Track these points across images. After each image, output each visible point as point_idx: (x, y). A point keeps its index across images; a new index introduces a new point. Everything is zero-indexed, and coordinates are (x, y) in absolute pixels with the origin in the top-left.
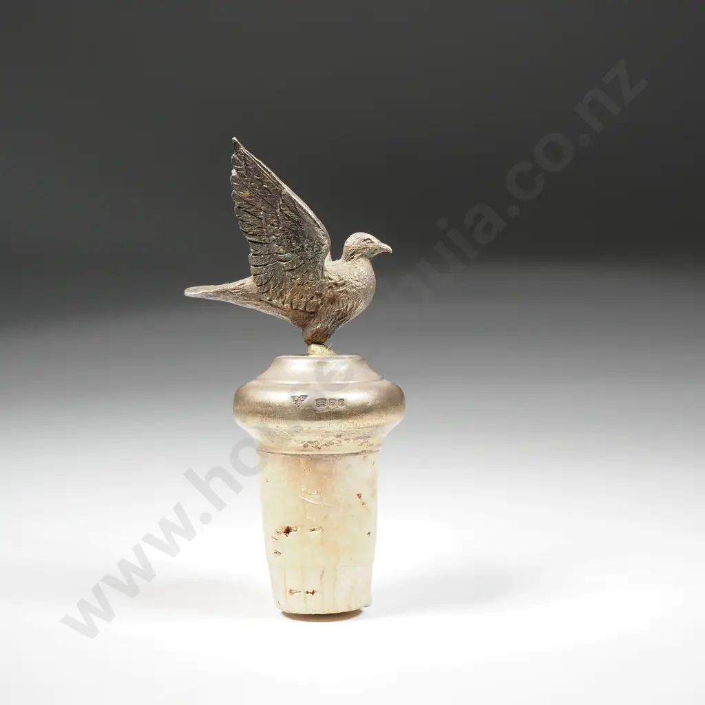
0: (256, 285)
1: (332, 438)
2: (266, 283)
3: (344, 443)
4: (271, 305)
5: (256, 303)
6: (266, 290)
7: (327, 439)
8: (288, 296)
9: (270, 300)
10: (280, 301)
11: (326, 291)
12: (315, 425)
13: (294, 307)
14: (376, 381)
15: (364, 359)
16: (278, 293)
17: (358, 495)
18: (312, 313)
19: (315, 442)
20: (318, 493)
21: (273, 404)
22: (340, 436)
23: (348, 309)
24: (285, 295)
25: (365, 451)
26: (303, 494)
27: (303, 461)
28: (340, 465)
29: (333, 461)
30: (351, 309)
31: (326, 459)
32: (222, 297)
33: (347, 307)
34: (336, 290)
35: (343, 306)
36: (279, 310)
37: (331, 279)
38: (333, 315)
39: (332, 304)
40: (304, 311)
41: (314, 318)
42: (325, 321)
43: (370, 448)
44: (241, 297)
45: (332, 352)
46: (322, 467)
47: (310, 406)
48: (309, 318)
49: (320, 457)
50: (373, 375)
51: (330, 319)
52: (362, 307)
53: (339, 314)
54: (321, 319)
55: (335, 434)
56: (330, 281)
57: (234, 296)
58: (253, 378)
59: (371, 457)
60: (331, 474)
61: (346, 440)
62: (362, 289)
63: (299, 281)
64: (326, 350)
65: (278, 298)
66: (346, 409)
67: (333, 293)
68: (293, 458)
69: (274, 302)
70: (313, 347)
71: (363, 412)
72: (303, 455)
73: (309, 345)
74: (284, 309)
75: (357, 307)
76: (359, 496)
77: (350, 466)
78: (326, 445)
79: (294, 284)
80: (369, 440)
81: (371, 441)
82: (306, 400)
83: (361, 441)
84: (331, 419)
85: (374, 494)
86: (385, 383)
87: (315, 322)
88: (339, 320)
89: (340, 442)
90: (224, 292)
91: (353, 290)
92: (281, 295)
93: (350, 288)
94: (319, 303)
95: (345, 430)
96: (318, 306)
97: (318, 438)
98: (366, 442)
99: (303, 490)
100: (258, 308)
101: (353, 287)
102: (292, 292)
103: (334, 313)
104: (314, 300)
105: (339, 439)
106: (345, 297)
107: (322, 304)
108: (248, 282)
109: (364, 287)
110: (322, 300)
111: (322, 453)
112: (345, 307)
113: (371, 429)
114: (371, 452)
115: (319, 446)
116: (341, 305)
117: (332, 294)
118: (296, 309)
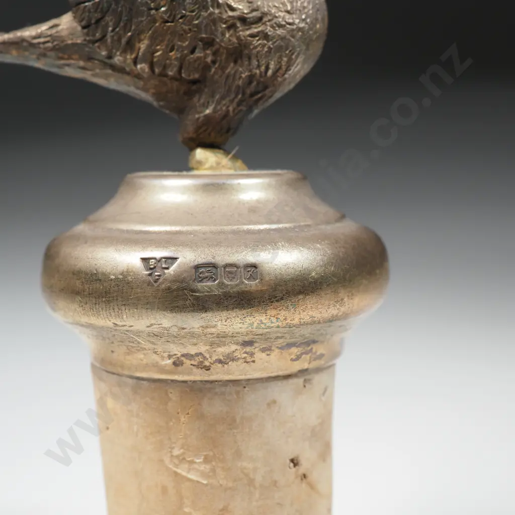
0: (79, 28)
1: (234, 347)
2: (98, 21)
3: (260, 356)
4: (113, 67)
5: (82, 63)
6: (98, 35)
7: (222, 350)
8: (143, 46)
9: (110, 57)
10: (130, 57)
11: (223, 34)
12: (194, 322)
13: (157, 71)
14: (328, 223)
15: (304, 178)
16: (124, 41)
17: (292, 461)
18: (195, 82)
19: (197, 355)
20: (207, 460)
21: (104, 274)
22: (250, 343)
23: (270, 73)
24: (137, 45)
25: (306, 370)
26: (176, 461)
27: (174, 395)
28: (253, 399)
29: (238, 393)
30: (275, 73)
31: (223, 389)
32: (14, 52)
33: (267, 68)
34: (245, 33)
35: (259, 66)
36: (127, 78)
37: (232, 9)
38: (238, 87)
39: (235, 62)
40: (178, 78)
41: (199, 92)
42: (223, 98)
43: (314, 364)
44: (52, 54)
45: (239, 163)
46: (214, 407)
47: (182, 281)
48: (189, 94)
49: (208, 386)
50: (322, 209)
51: (233, 96)
52: (299, 69)
53: (250, 83)
54: (213, 96)
55: (240, 339)
56: (231, 13)
57: (38, 51)
58: (84, 217)
59: (319, 380)
60: (234, 420)
61: (263, 350)
62: (300, 29)
63: (165, 12)
64: (225, 161)
65: (124, 52)
66: (260, 288)
67: (238, 38)
68: (153, 385)
69: (118, 59)
70: (200, 153)
71: (300, 293)
72: (172, 381)
73: (192, 149)
74: (138, 76)
75: (288, 69)
76: (295, 462)
77: (274, 402)
78: (220, 361)
79: (155, 21)
80: (315, 347)
81: (319, 349)
82: (173, 269)
83: (295, 351)
84: (227, 308)
85: (325, 452)
86: (347, 228)
87: (202, 101)
88: (252, 95)
89: (252, 354)
90: (18, 44)
91: (280, 32)
92: (130, 46)
93: (272, 27)
94: (209, 59)
95: (260, 331)
96: (207, 67)
97: (203, 348)
98: (306, 353)
99: (176, 452)
100: (87, 76)
101: (280, 26)
102: (153, 39)
103: (240, 82)
104: (198, 54)
105: (248, 349)
106: (264, 46)
107: (214, 62)
108: (66, 23)
109: (302, 25)
110: (215, 54)
111: (213, 378)
112: (263, 68)
113: (318, 327)
114: (318, 370)
115: (207, 363)
116: (255, 63)
117: (234, 40)
118: (163, 74)
